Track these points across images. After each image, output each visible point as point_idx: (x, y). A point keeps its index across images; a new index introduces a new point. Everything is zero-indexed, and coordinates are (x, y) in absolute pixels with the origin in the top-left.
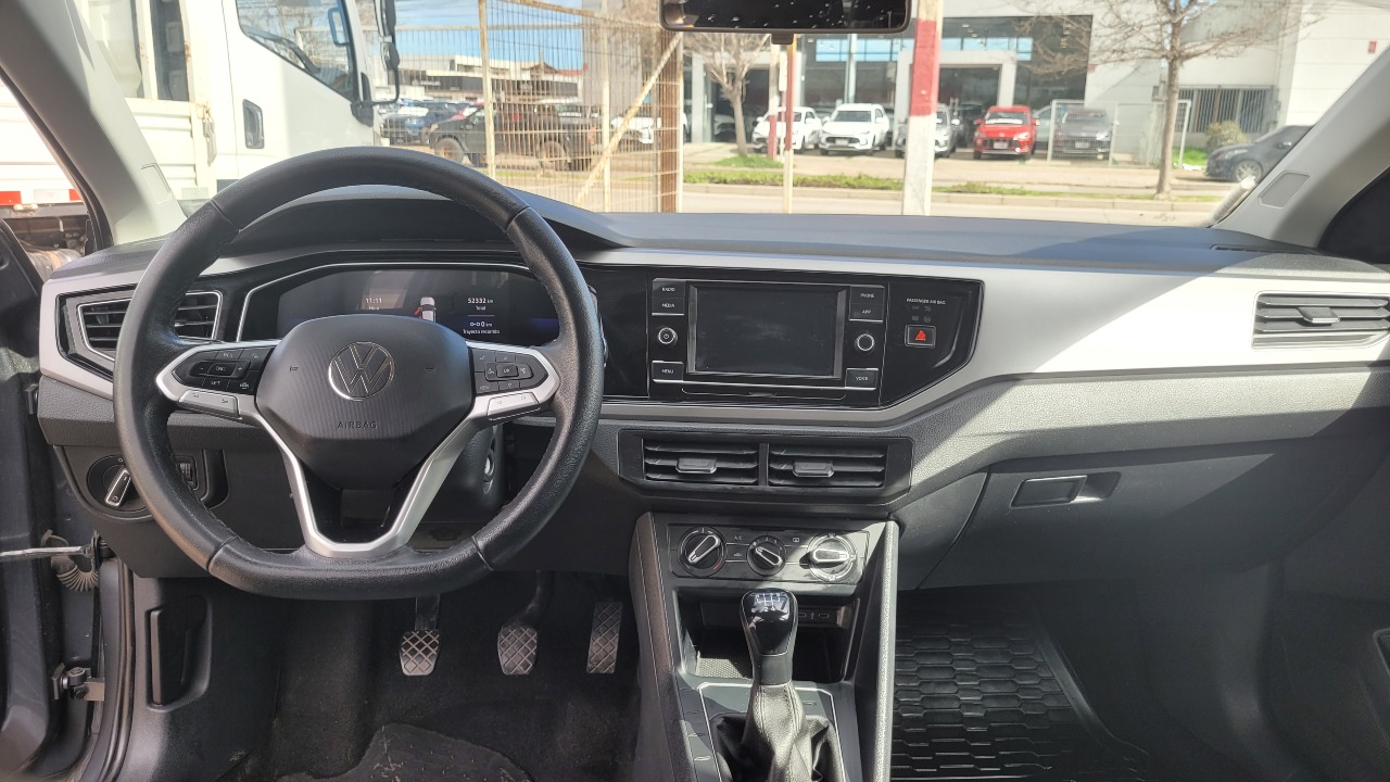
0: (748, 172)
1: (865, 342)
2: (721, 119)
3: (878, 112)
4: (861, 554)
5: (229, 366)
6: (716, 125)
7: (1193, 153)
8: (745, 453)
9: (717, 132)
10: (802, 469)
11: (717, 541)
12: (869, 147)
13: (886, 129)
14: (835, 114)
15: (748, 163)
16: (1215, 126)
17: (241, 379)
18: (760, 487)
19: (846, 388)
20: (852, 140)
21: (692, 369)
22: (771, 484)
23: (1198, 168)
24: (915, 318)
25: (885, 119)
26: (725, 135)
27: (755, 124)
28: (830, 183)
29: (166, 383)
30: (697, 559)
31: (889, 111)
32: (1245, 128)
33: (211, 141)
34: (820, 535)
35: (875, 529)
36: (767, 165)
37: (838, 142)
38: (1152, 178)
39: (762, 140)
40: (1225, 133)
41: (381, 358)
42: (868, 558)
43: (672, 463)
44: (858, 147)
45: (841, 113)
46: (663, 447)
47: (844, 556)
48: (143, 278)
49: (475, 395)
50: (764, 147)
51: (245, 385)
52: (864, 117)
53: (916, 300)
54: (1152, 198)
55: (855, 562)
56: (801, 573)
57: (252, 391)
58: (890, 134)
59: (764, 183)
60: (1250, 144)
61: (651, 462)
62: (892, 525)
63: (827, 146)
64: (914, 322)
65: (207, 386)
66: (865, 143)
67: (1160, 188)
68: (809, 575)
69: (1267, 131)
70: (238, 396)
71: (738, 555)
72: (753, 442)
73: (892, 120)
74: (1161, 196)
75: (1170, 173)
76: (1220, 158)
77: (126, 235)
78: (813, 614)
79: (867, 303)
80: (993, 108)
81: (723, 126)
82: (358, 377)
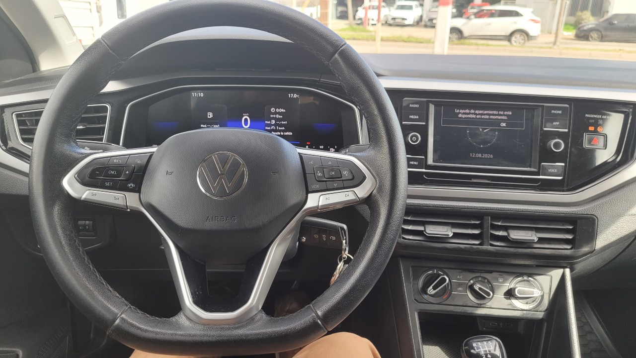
0: (355, 34)
1: (557, 145)
2: (340, 9)
3: (417, 6)
4: (547, 290)
5: (119, 169)
6: (338, 12)
7: (568, 26)
8: (473, 222)
9: (338, 15)
10: (515, 235)
11: (447, 279)
12: (411, 23)
13: (420, 14)
14: (395, 6)
15: (354, 30)
16: (579, 13)
17: (128, 180)
18: (484, 247)
19: (541, 177)
20: (404, 19)
21: (430, 161)
22: (491, 245)
23: (571, 33)
24: (591, 128)
25: (420, 9)
26: (343, 16)
27: (357, 11)
28: (395, 40)
29: (70, 184)
30: (433, 292)
31: (422, 5)
32: (594, 14)
33: (101, 14)
34: (518, 277)
35: (557, 274)
36: (362, 31)
37: (397, 20)
38: (551, 38)
39: (360, 19)
40: (584, 17)
41: (236, 165)
42: (552, 293)
43: (421, 228)
44: (406, 22)
45: (399, 6)
46: (413, 216)
47: (537, 293)
48: (53, 95)
49: (308, 192)
50: (362, 23)
51: (131, 185)
52: (410, 8)
53: (592, 116)
54: (550, 48)
55: (542, 296)
56: (505, 303)
57: (137, 190)
58: (421, 17)
59: (363, 39)
60: (597, 22)
61: (406, 227)
62: (568, 271)
63: (391, 22)
64: (591, 131)
65: (102, 186)
66: (410, 21)
67: (555, 43)
68: (511, 304)
69: (603, 17)
70: (127, 194)
71: (460, 289)
72: (479, 215)
73: (423, 10)
74: (555, 47)
75: (560, 37)
76: (582, 29)
77: (46, 64)
78: (501, 324)
79: (555, 118)
80: (471, 5)
81: (341, 12)
82: (220, 180)
